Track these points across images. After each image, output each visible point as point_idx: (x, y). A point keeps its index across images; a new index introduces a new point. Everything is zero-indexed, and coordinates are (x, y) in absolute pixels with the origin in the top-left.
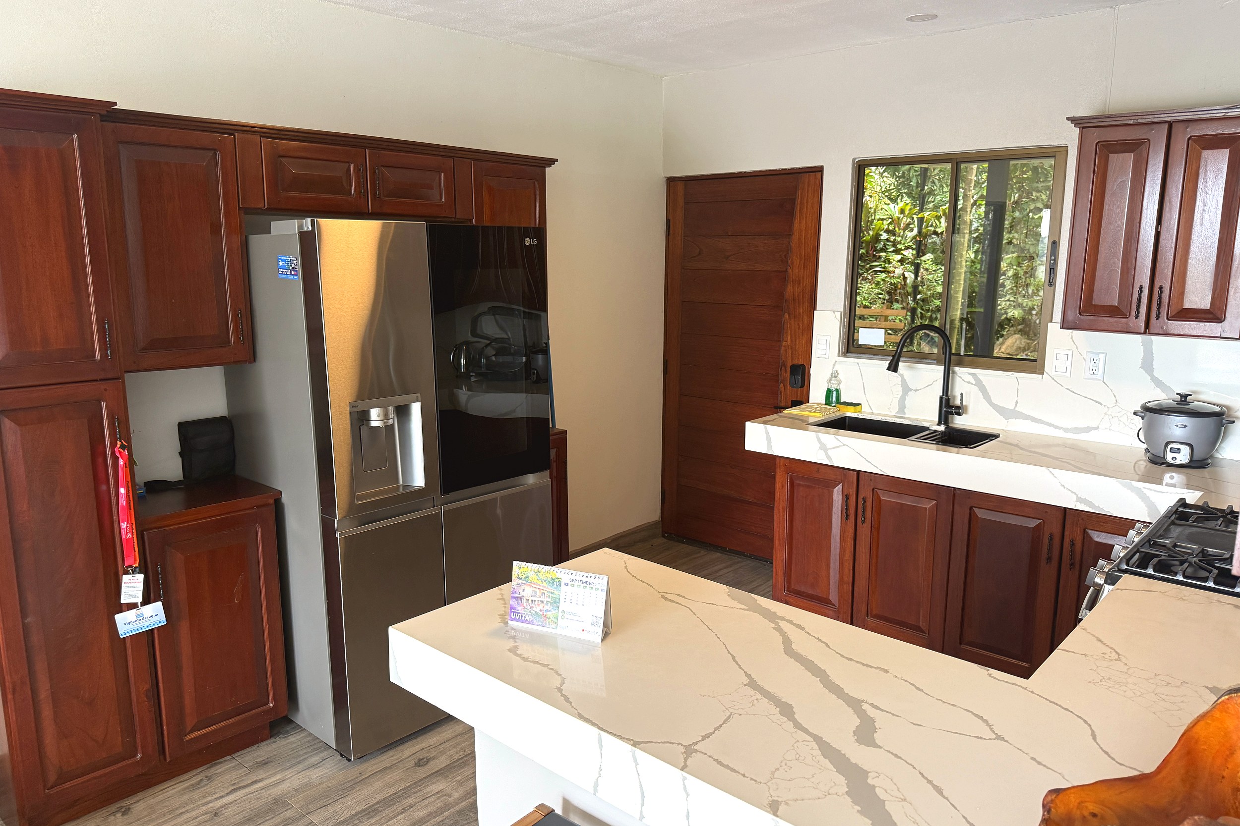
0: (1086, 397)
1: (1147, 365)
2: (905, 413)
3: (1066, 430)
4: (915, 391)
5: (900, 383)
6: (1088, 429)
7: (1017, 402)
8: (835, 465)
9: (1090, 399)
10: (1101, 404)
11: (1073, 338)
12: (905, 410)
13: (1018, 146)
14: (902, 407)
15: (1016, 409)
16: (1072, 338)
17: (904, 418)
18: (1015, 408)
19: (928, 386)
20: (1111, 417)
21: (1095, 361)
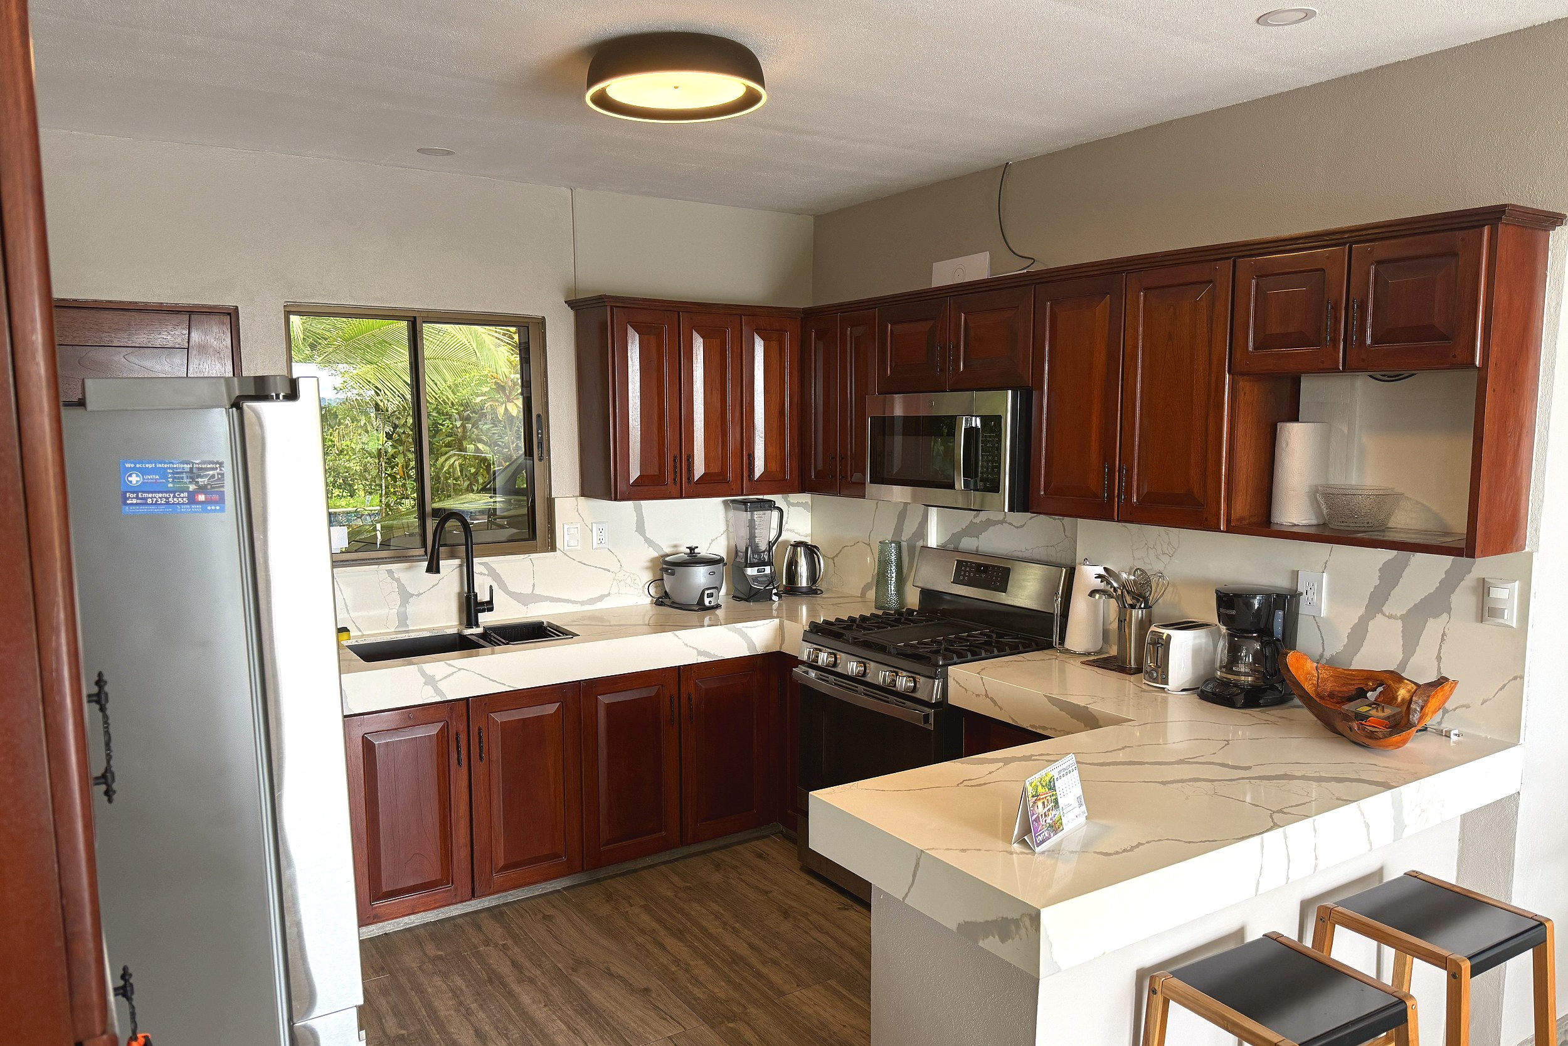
0: (596, 567)
1: (641, 528)
2: (408, 626)
3: (583, 603)
4: (418, 595)
5: (397, 590)
6: (601, 598)
7: (534, 585)
8: (450, 698)
9: (600, 568)
10: (609, 571)
11: (579, 511)
12: (408, 622)
13: (496, 312)
14: (403, 618)
15: (534, 593)
16: (577, 511)
17: (407, 632)
18: (533, 591)
19: (434, 586)
20: (618, 582)
21: (601, 530)
